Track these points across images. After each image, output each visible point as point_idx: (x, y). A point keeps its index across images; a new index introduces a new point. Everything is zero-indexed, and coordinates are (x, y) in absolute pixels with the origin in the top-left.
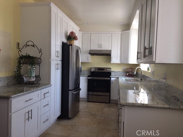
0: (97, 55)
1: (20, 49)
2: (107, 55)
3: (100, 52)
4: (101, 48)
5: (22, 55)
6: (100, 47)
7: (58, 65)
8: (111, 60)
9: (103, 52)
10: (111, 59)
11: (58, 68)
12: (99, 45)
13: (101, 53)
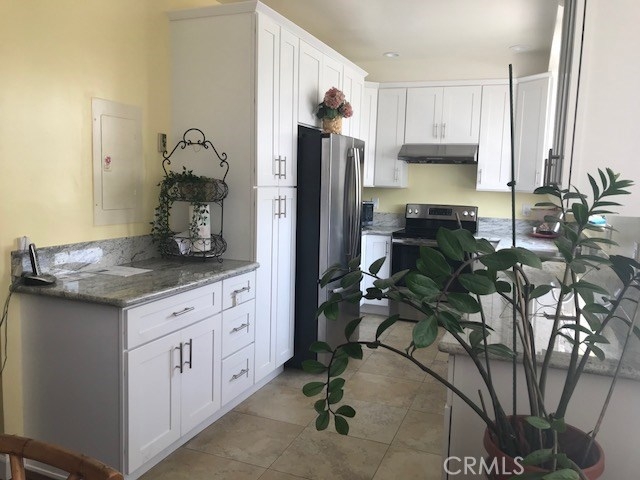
0: (429, 162)
1: (166, 156)
2: (464, 161)
3: (441, 154)
4: (443, 136)
5: (172, 173)
6: (439, 134)
7: (283, 202)
8: (478, 180)
9: (450, 153)
10: (478, 175)
11: (283, 211)
12: (435, 126)
13: (444, 155)
